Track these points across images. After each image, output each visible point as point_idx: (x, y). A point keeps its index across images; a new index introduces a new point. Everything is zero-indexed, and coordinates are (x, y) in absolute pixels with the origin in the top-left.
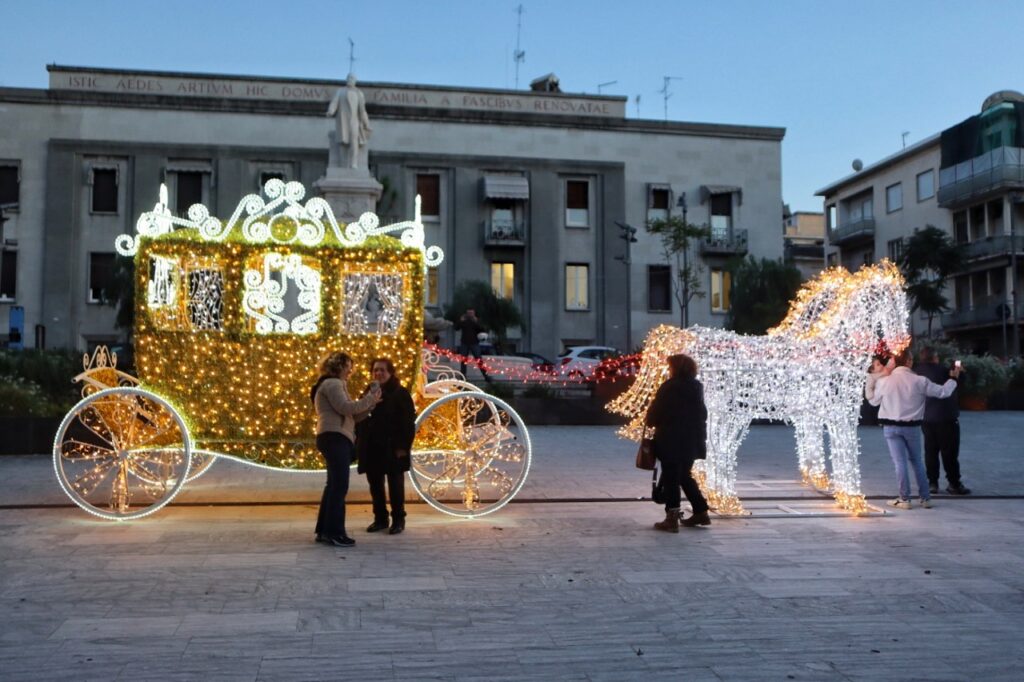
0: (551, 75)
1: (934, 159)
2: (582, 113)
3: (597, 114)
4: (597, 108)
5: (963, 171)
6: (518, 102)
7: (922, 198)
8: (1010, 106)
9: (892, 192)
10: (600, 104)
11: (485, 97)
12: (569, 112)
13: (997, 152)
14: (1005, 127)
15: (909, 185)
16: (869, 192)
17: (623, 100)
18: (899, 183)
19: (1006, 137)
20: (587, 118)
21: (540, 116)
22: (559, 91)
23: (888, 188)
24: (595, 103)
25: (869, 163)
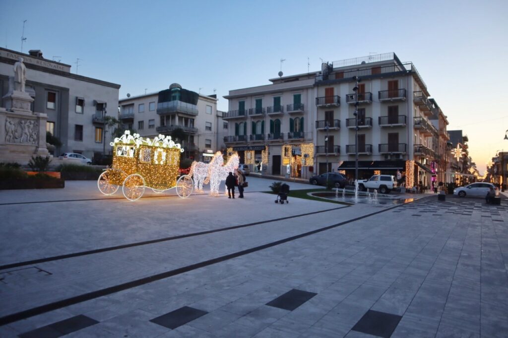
0: (39, 51)
1: (156, 99)
2: (54, 68)
3: (60, 70)
4: (60, 68)
5: (165, 105)
6: (30, 60)
7: (151, 110)
8: (179, 89)
9: (141, 106)
10: (61, 66)
11: (17, 55)
12: (50, 67)
13: (176, 101)
14: (177, 95)
15: (147, 105)
16: (133, 105)
17: (70, 66)
18: (143, 104)
19: (177, 97)
20: (57, 71)
21: (39, 66)
22: (42, 57)
23: (139, 105)
24: (59, 66)
25: (132, 96)
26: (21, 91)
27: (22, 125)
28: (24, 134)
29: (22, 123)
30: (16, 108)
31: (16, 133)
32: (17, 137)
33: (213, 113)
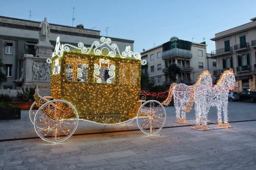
0: (82, 24)
1: (161, 49)
2: (90, 34)
3: (93, 34)
4: (93, 33)
5: (168, 52)
6: (75, 30)
7: (158, 57)
8: (177, 40)
9: (152, 56)
10: (94, 32)
11: (67, 28)
12: (87, 33)
13: (174, 49)
14: (175, 44)
15: (155, 55)
16: (147, 56)
17: (99, 31)
18: (153, 54)
19: (176, 46)
20: (91, 35)
21: (80, 33)
22: (83, 28)
23: (151, 55)
24: (93, 32)
25: (146, 50)
26: (45, 41)
27: (45, 67)
28: (47, 73)
29: (45, 65)
30: (41, 54)
31: (41, 73)
32: (42, 76)
33: (203, 56)
